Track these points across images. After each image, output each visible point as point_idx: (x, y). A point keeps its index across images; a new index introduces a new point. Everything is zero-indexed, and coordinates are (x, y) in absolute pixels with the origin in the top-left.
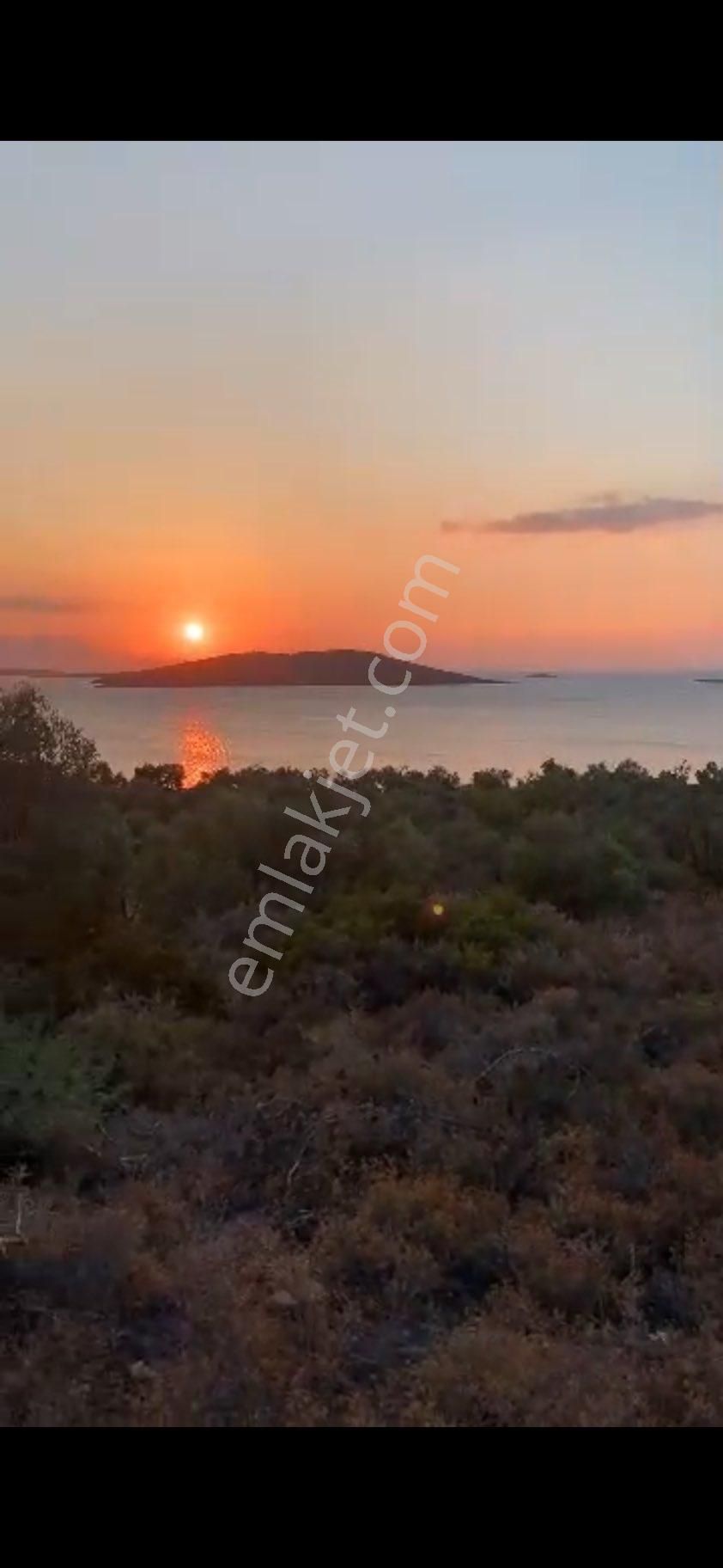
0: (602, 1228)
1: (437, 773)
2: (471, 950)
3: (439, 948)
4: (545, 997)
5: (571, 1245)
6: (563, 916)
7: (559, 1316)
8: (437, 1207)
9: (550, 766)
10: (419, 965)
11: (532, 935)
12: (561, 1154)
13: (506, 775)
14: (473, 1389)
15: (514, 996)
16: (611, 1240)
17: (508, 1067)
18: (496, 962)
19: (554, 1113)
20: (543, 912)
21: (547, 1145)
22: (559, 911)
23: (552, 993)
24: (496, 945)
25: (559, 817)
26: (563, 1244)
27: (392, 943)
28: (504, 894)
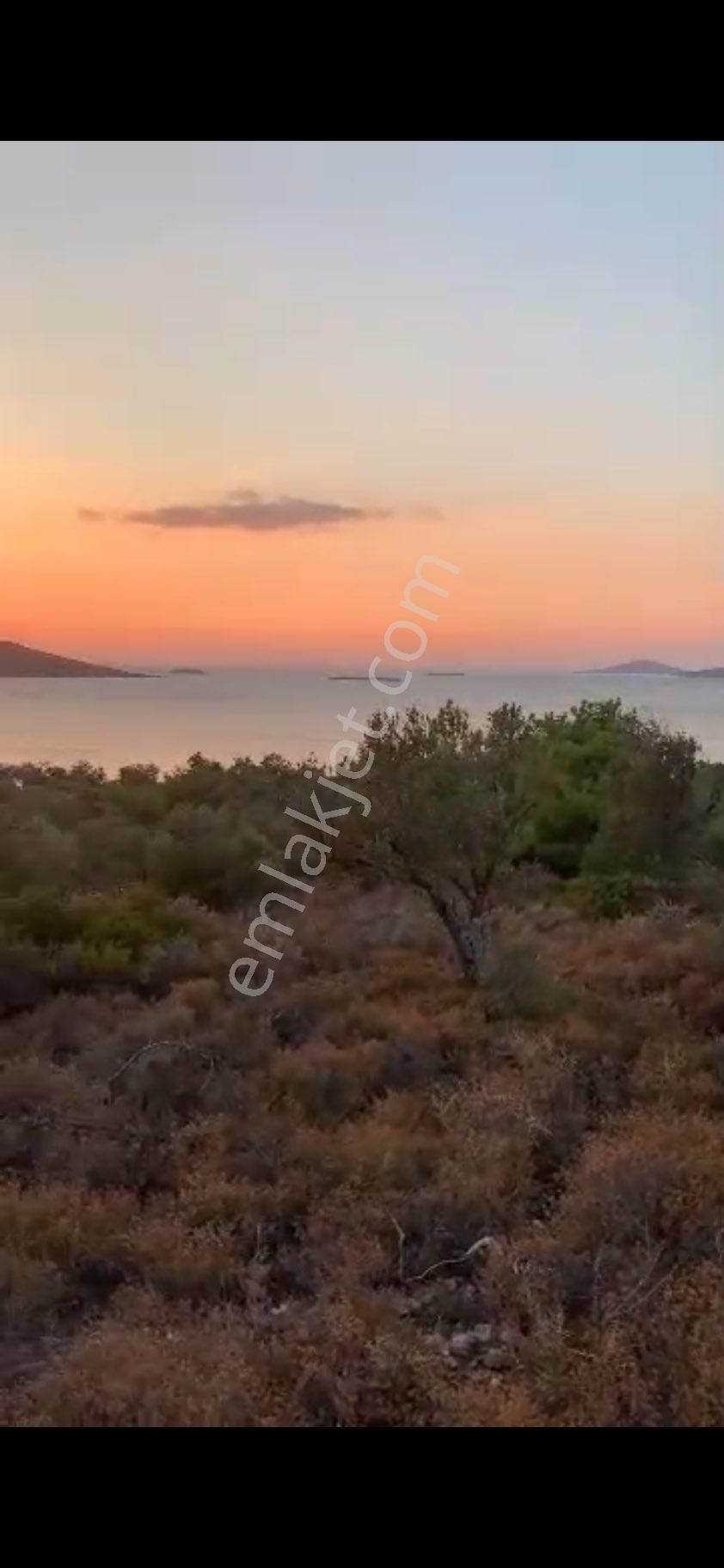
0: (231, 1210)
1: (80, 771)
2: (109, 949)
3: (75, 949)
4: (180, 990)
5: (199, 1234)
6: (204, 908)
7: (185, 1304)
8: (63, 1213)
9: (197, 760)
10: (52, 967)
11: (172, 928)
12: (192, 1146)
13: (153, 770)
14: (88, 1394)
15: (152, 991)
16: (239, 1223)
17: (142, 1066)
18: (135, 958)
19: (187, 1105)
20: (186, 905)
21: (180, 1136)
22: (200, 904)
23: (192, 985)
24: (136, 943)
25: (204, 810)
26: (191, 1234)
27: (26, 948)
28: (142, 890)
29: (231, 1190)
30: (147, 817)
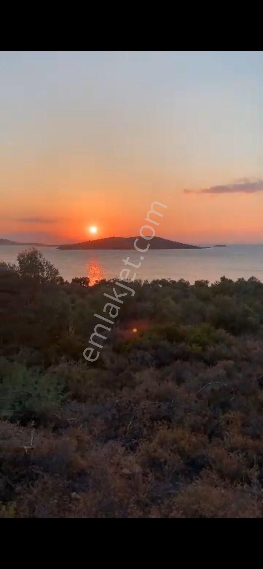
0: (244, 449)
1: (181, 282)
2: (194, 346)
3: (182, 345)
4: (222, 363)
5: (232, 455)
6: (229, 334)
7: (228, 481)
8: (182, 439)
9: (223, 279)
10: (175, 351)
11: (217, 341)
12: (228, 421)
13: (207, 282)
15: (210, 363)
16: (247, 453)
17: (209, 389)
18: (203, 350)
19: (225, 406)
20: (221, 332)
21: (223, 418)
22: (227, 332)
23: (224, 362)
24: (203, 345)
25: (227, 297)
26: (229, 454)
27: (165, 343)
28: (206, 325)
29: (244, 440)
30: (206, 299)
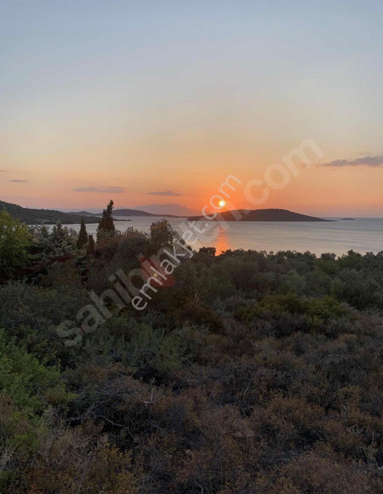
0: (361, 424)
1: (307, 254)
2: (316, 318)
3: (304, 316)
4: (342, 337)
5: (348, 430)
6: (352, 308)
7: (342, 455)
8: (297, 408)
9: (351, 252)
10: (296, 322)
11: (339, 314)
12: (347, 395)
13: (334, 255)
15: (332, 336)
16: (365, 429)
17: (328, 362)
18: (326, 323)
19: (344, 380)
20: (344, 305)
21: (341, 391)
22: (351, 306)
23: (347, 336)
24: (325, 317)
25: (354, 270)
26: (345, 429)
27: (287, 314)
28: (329, 298)
29: (361, 416)
30: (331, 273)
